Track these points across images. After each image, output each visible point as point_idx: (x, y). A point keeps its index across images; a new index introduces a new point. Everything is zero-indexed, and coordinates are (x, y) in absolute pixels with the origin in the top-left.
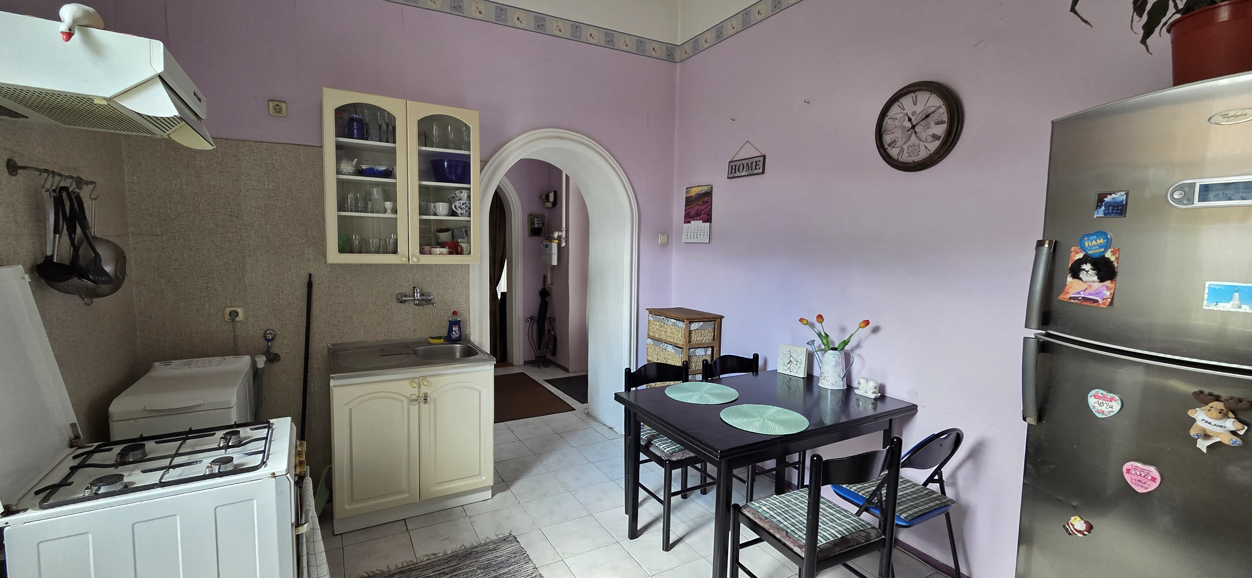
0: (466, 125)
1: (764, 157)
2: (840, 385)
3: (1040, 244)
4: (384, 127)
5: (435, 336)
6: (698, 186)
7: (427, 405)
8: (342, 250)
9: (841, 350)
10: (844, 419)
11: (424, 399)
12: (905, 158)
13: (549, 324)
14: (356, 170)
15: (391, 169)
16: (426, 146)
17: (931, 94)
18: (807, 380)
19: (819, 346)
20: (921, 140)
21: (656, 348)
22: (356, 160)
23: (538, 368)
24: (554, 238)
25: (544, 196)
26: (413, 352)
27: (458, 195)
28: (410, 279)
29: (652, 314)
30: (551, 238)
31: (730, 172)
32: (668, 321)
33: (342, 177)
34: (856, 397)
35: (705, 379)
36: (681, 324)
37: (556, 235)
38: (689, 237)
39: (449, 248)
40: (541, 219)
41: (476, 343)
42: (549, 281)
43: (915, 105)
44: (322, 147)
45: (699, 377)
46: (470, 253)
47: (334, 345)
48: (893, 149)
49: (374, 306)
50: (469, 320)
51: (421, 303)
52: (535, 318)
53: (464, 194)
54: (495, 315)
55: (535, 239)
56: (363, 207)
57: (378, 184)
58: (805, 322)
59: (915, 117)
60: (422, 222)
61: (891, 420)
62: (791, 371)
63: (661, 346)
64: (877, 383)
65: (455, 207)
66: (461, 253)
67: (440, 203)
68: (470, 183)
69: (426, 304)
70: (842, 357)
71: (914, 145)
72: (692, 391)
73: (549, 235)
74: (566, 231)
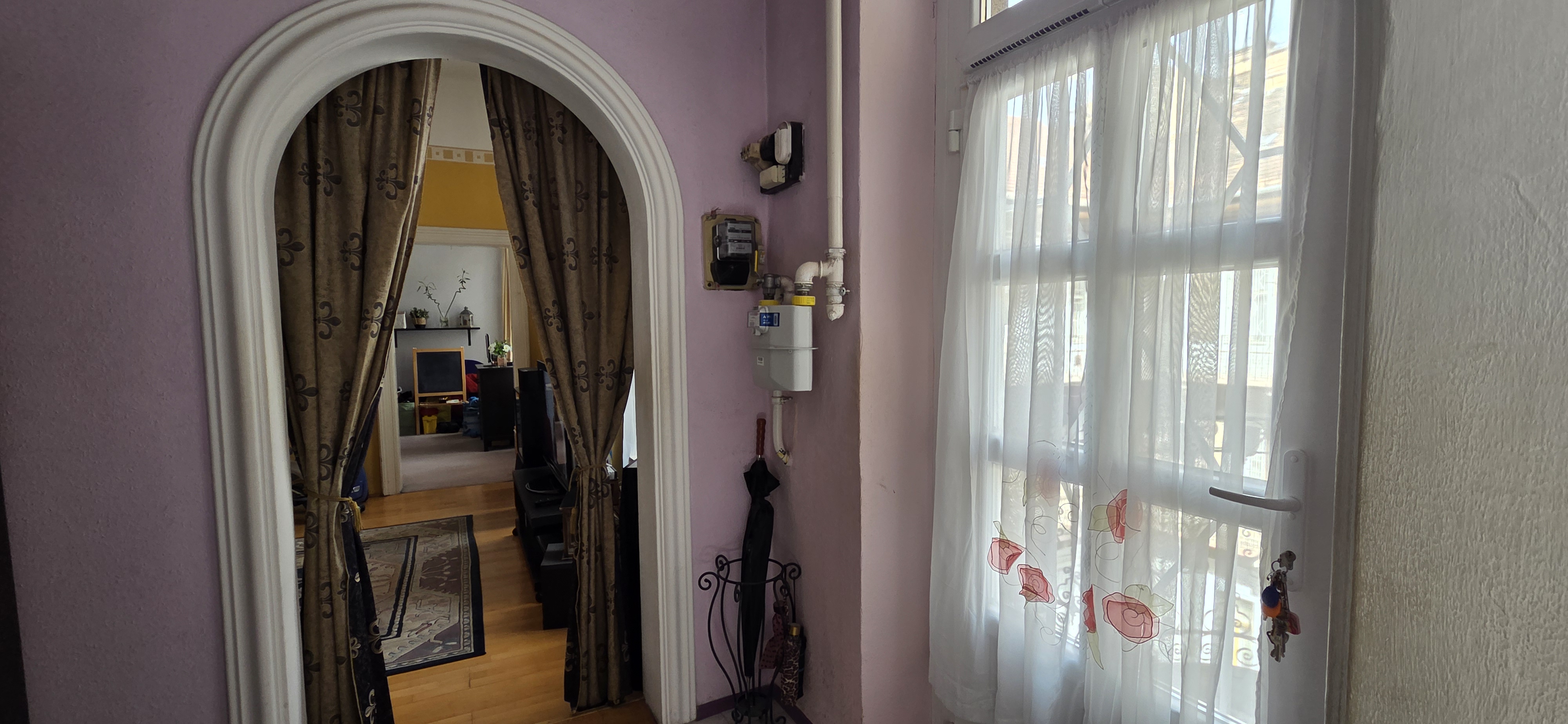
13: (778, 585)
24: (798, 287)
25: (757, 146)
30: (785, 289)
37: (807, 274)
42: (776, 440)
52: (732, 569)
55: (729, 299)
73: (778, 281)
74: (845, 259)
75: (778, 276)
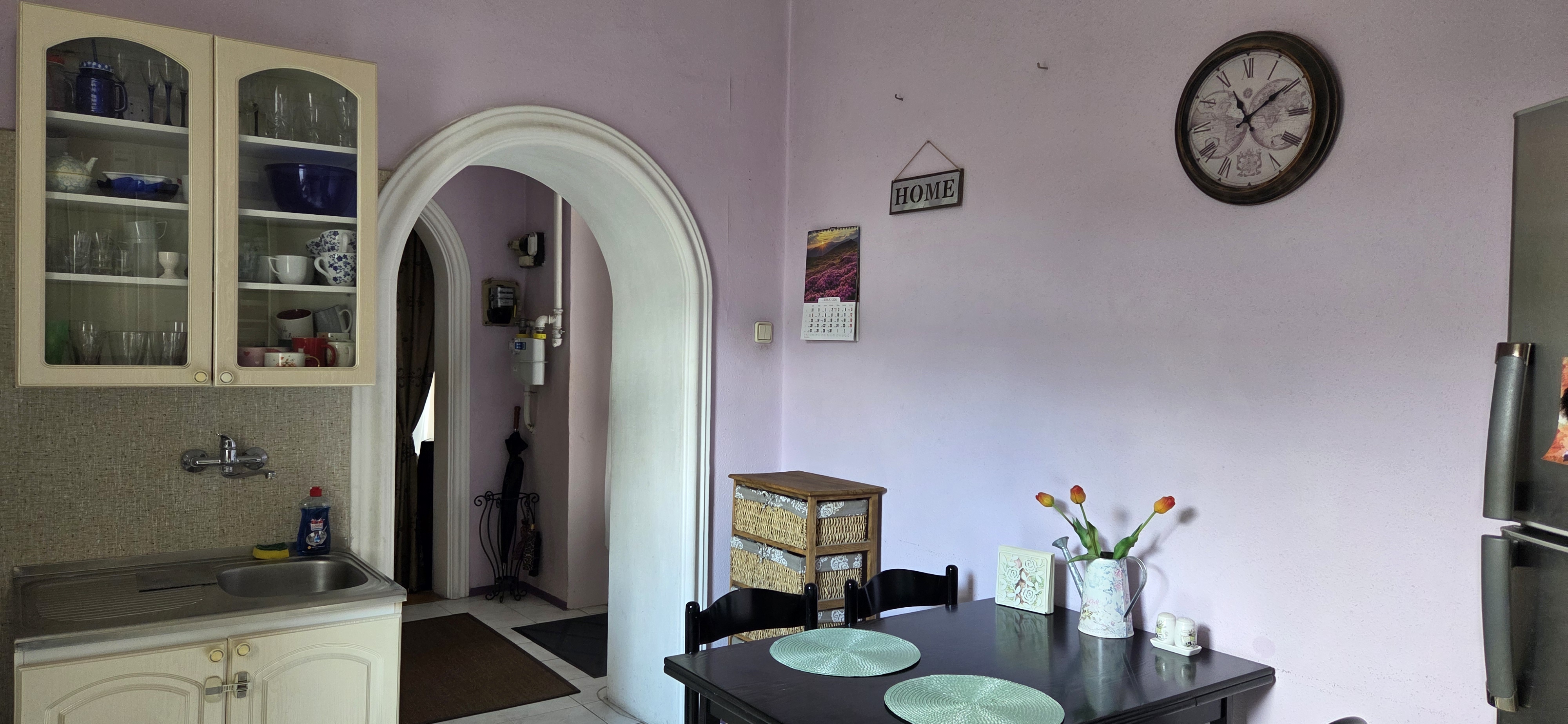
0: (347, 94)
1: (962, 172)
2: (1120, 630)
3: (1503, 350)
4: (161, 91)
5: (269, 543)
6: (832, 229)
7: (245, 701)
8: (53, 356)
9: (1120, 559)
10: (1130, 703)
11: (239, 687)
12: (1233, 178)
13: (525, 509)
14: (92, 182)
15: (174, 182)
16: (256, 135)
17: (1280, 56)
18: (1054, 618)
19: (1077, 550)
20: (1262, 145)
21: (751, 557)
22: (93, 160)
23: (501, 602)
24: (537, 328)
25: (517, 243)
26: (216, 581)
27: (328, 239)
28: (215, 419)
29: (741, 485)
30: (531, 328)
31: (894, 201)
32: (773, 500)
33: (58, 196)
34: (1153, 652)
35: (851, 621)
36: (799, 506)
37: (542, 322)
38: (814, 329)
39: (306, 352)
40: (510, 290)
41: (364, 557)
42: (526, 418)
43: (1249, 77)
44: (14, 130)
45: (839, 616)
46: (353, 363)
47: (27, 569)
48: (1210, 160)
49: (127, 480)
50: (349, 507)
51: (239, 471)
52: (496, 497)
53: (342, 238)
54: (407, 490)
55: (497, 332)
56: (107, 263)
57: (145, 213)
58: (1047, 501)
59: (1250, 99)
60: (243, 294)
61: (1224, 701)
62: (1022, 602)
63: (760, 552)
64: (1194, 625)
65: (322, 266)
66: (333, 362)
67: (288, 256)
68: (354, 214)
69: (252, 474)
70: (1123, 571)
71: (1250, 154)
72: (825, 648)
73: (528, 323)
74: (563, 315)
75: (528, 320)
